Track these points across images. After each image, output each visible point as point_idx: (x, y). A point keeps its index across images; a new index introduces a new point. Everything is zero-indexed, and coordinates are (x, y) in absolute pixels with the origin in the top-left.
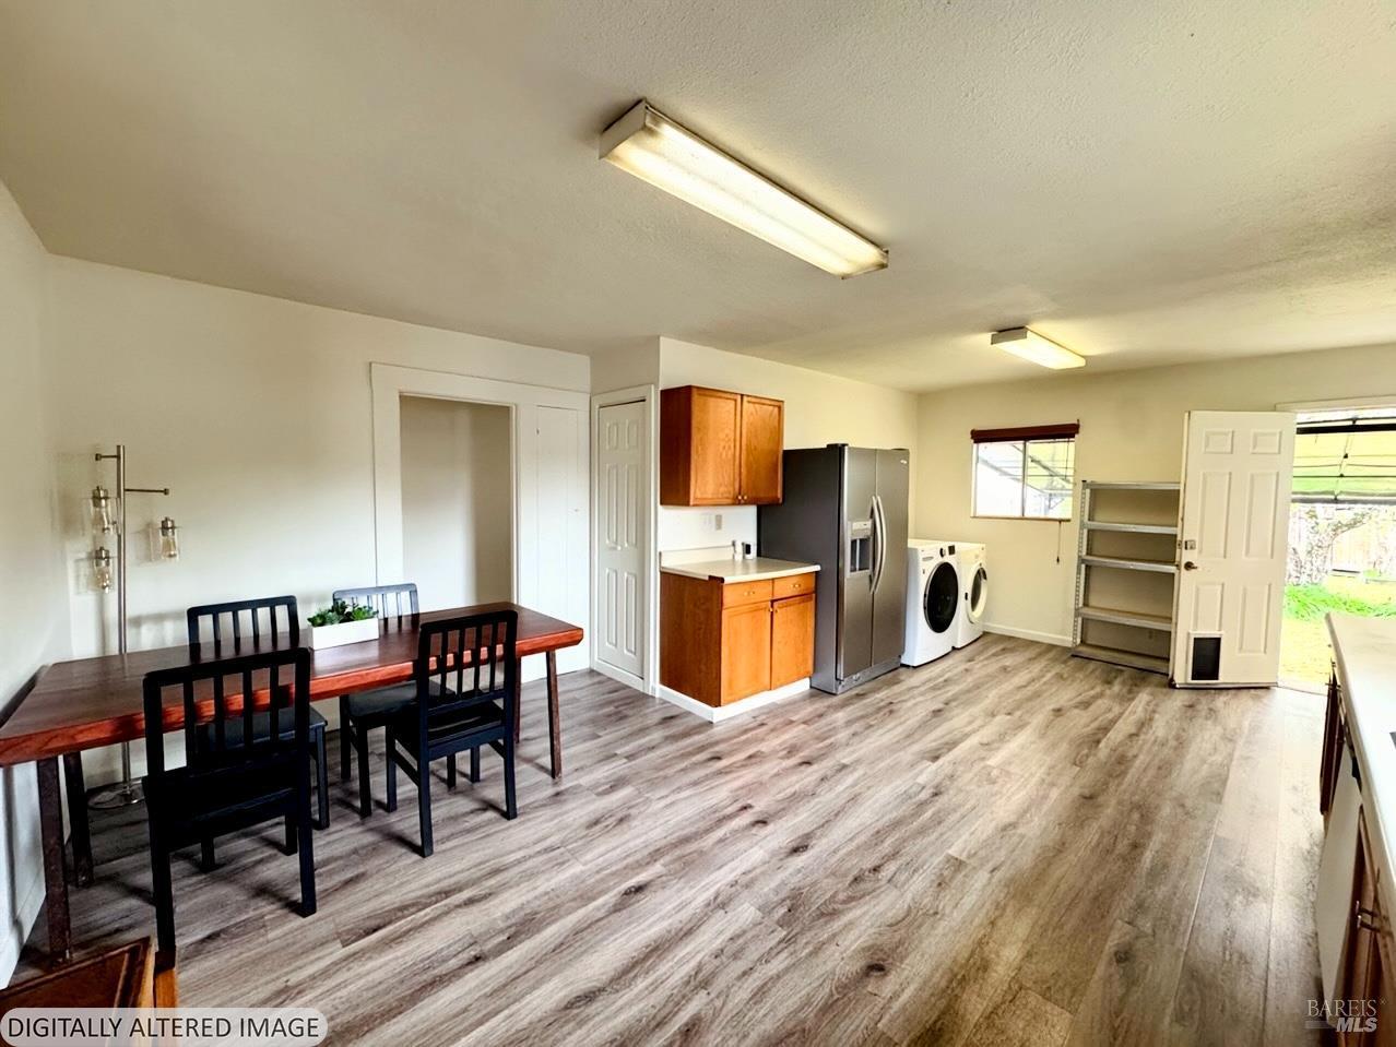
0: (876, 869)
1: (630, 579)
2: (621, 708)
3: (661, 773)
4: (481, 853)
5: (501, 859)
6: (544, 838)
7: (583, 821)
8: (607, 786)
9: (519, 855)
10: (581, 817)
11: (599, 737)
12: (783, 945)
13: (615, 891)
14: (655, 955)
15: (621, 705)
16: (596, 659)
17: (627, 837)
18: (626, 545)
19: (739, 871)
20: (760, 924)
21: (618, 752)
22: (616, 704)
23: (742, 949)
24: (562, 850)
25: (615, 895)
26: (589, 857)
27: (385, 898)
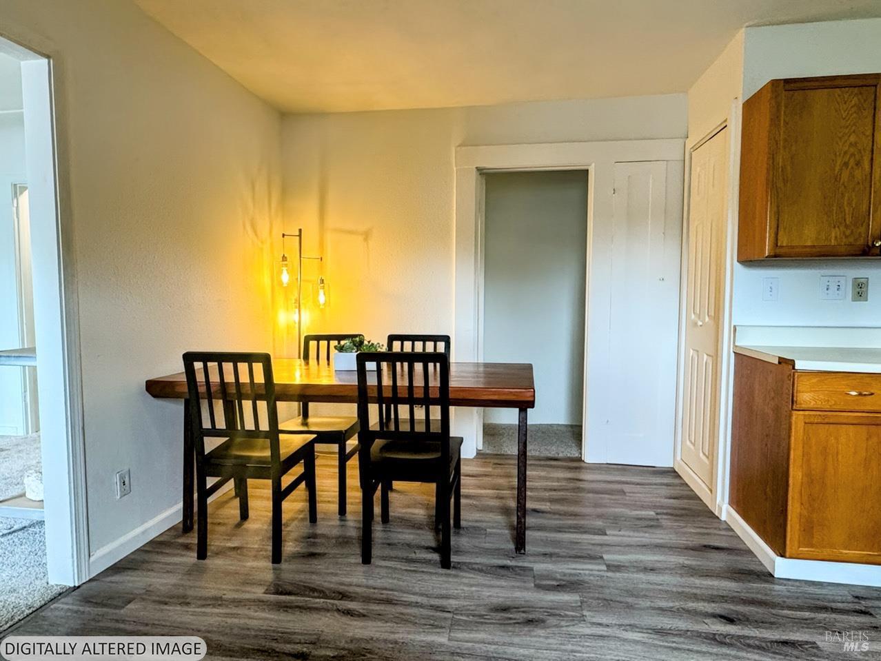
1: (708, 361)
2: (659, 517)
3: (630, 600)
4: (395, 581)
5: (401, 594)
6: (447, 597)
7: (495, 601)
8: (555, 583)
9: (413, 598)
10: (498, 597)
11: (606, 534)
15: (663, 514)
16: (679, 458)
17: (514, 639)
18: (707, 319)
21: (605, 557)
22: (659, 511)
27: (314, 577)
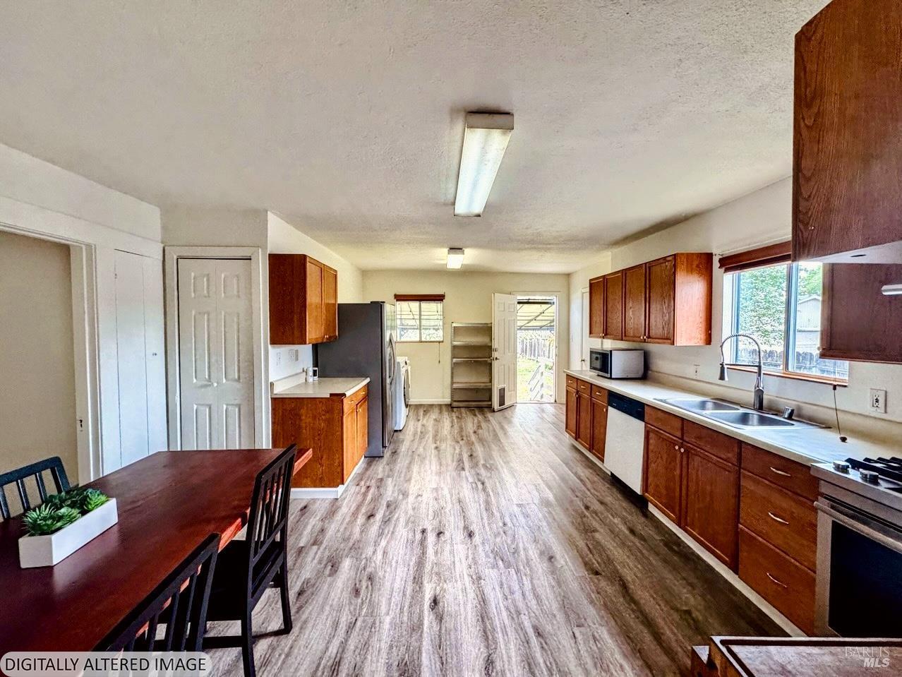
0: (505, 524)
7: (347, 595)
8: (329, 568)
10: (342, 594)
12: (519, 574)
13: (426, 613)
14: (486, 619)
17: (388, 584)
18: (224, 381)
19: (464, 560)
20: (501, 574)
23: (510, 587)
24: (360, 620)
25: (429, 614)
26: (383, 609)
